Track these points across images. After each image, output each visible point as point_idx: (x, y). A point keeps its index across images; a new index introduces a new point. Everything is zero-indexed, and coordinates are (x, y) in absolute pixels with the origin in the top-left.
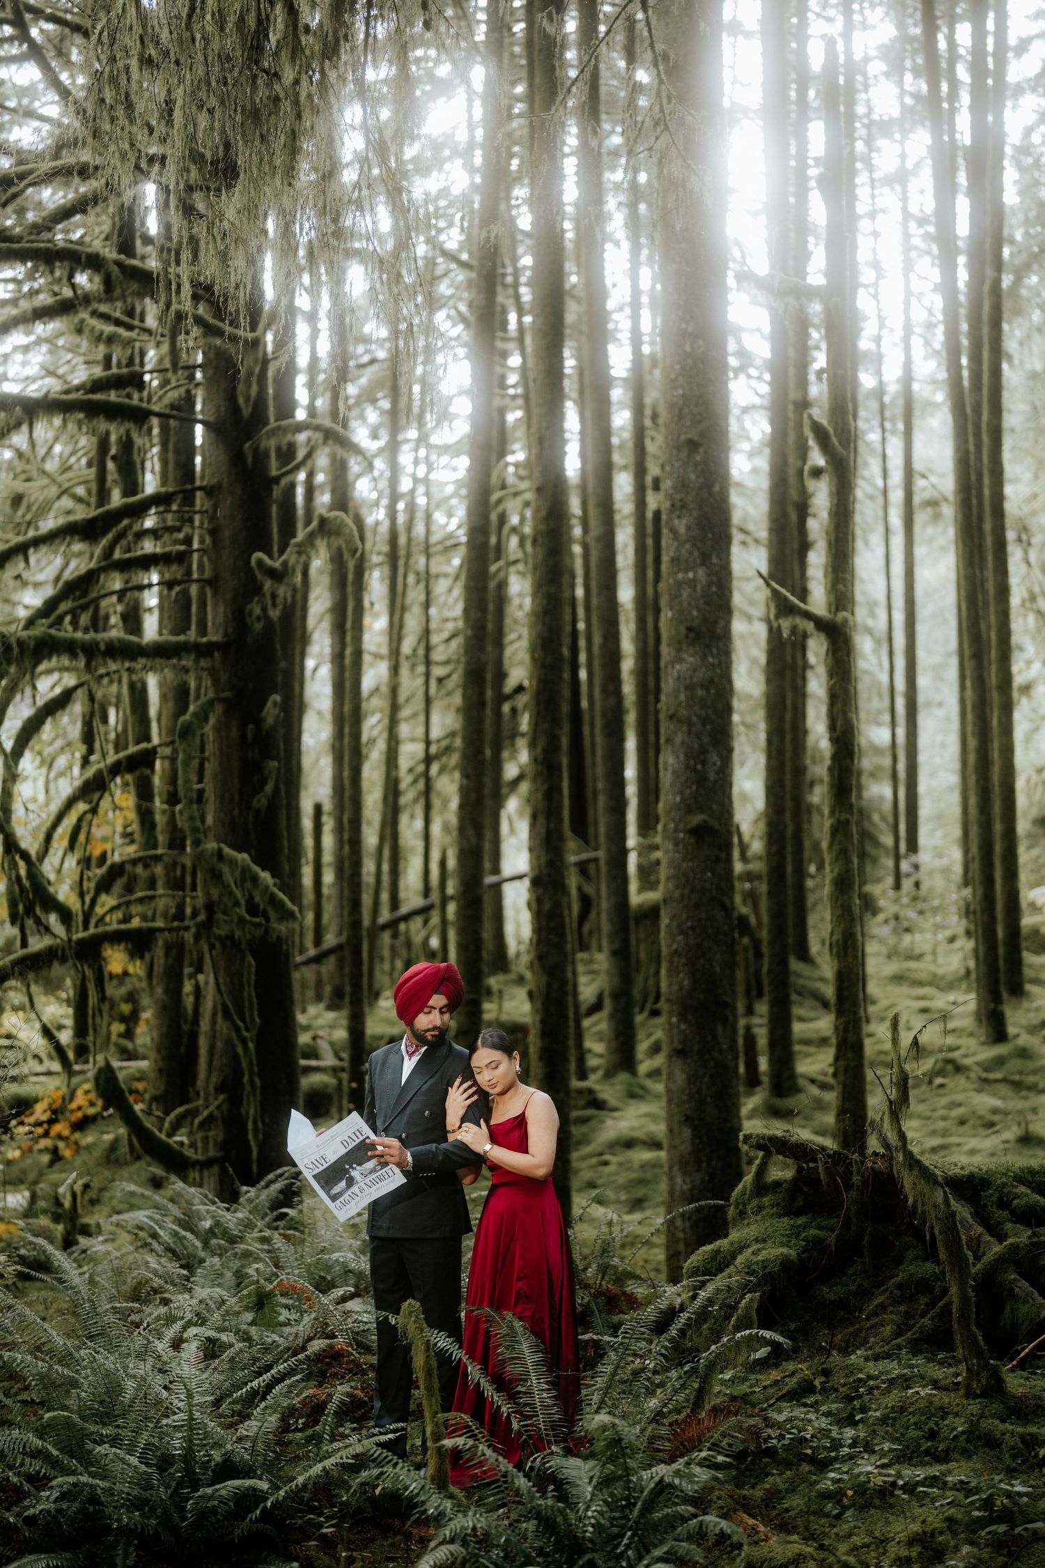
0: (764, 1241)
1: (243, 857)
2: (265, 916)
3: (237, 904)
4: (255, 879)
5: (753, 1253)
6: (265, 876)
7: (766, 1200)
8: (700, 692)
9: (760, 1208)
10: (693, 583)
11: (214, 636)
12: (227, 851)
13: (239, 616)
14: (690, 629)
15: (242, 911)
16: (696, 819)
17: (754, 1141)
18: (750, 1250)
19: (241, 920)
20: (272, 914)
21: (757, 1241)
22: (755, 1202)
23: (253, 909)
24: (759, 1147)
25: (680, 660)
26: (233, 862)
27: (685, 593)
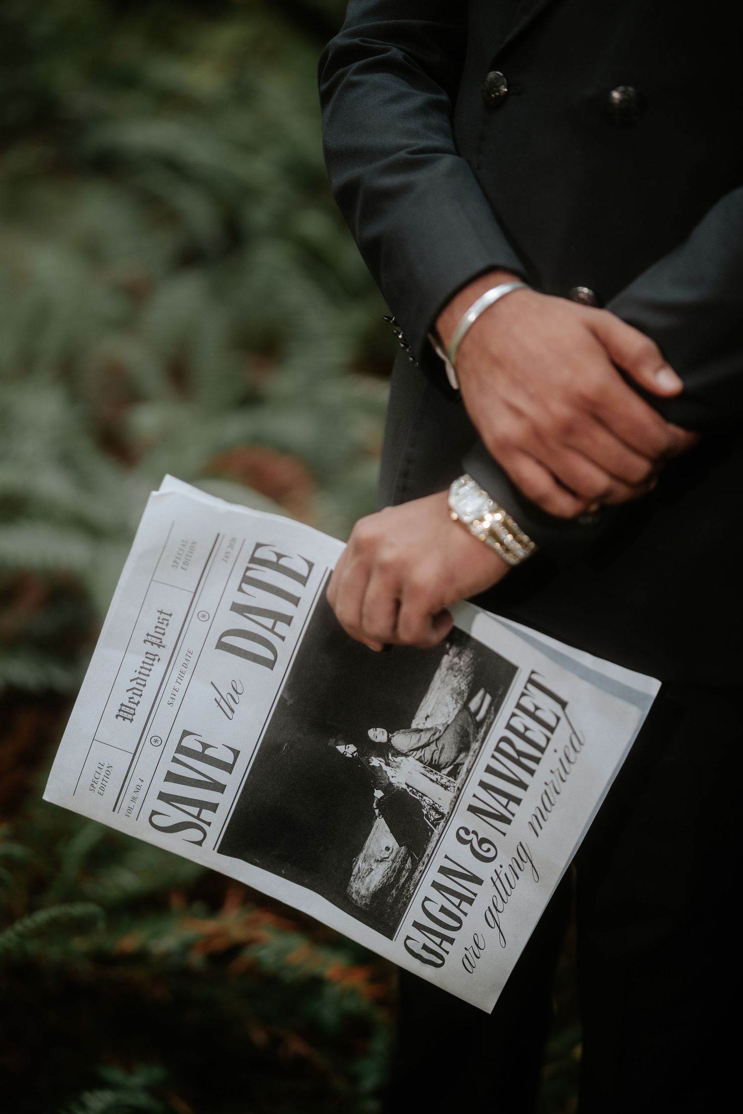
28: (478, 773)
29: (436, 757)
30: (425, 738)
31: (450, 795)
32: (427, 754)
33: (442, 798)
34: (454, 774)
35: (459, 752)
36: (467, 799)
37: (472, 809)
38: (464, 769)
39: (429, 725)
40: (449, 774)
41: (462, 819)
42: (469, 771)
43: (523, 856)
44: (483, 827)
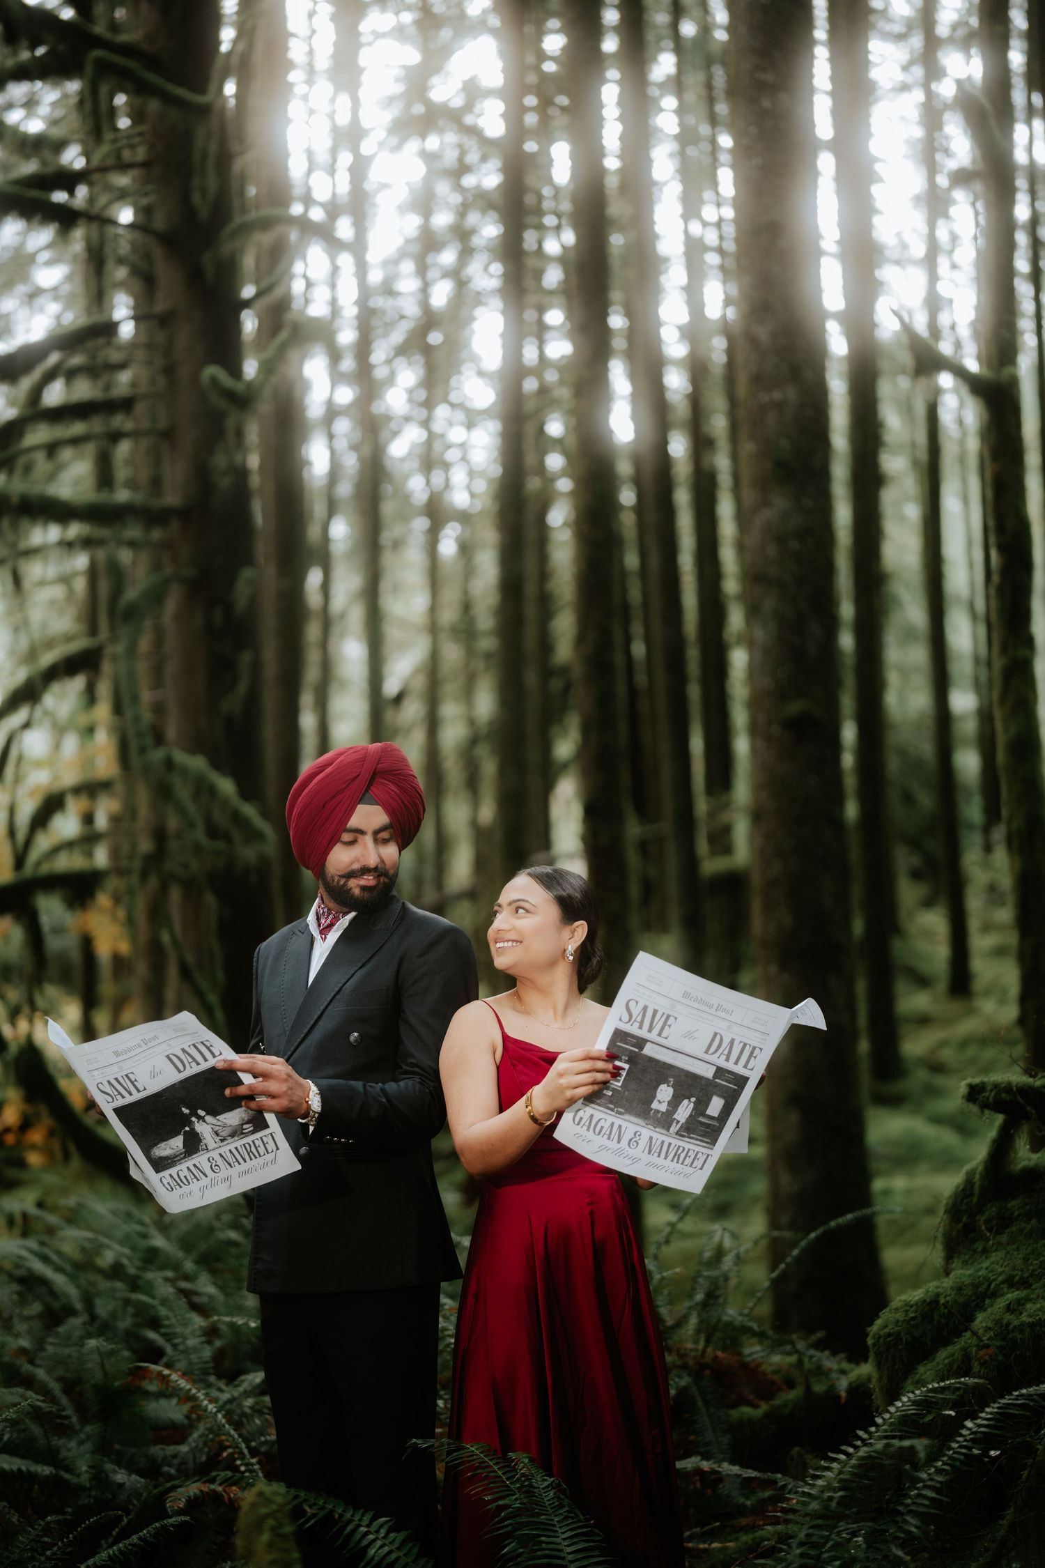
0: (1025, 1283)
1: (198, 763)
2: (227, 838)
3: (192, 825)
4: (212, 791)
5: (1009, 1309)
6: (226, 786)
7: (1014, 1204)
8: (795, 545)
9: (1003, 1222)
10: (780, 406)
11: (172, 499)
12: (180, 757)
13: (202, 475)
14: (779, 464)
15: (200, 835)
16: (794, 707)
17: (990, 1096)
18: (1001, 1303)
19: (198, 849)
20: (237, 835)
21: (1011, 1283)
22: (992, 1210)
23: (213, 831)
24: (998, 1106)
25: (765, 503)
26: (184, 771)
27: (772, 419)
28: (232, 1147)
29: (220, 1131)
30: (219, 1123)
31: (216, 1146)
32: (217, 1128)
33: (211, 1145)
34: (222, 1141)
35: (229, 1136)
36: (221, 1151)
37: (221, 1155)
38: (227, 1142)
39: (224, 1121)
40: (220, 1140)
41: (215, 1154)
42: (228, 1144)
43: (229, 1178)
44: (220, 1161)
